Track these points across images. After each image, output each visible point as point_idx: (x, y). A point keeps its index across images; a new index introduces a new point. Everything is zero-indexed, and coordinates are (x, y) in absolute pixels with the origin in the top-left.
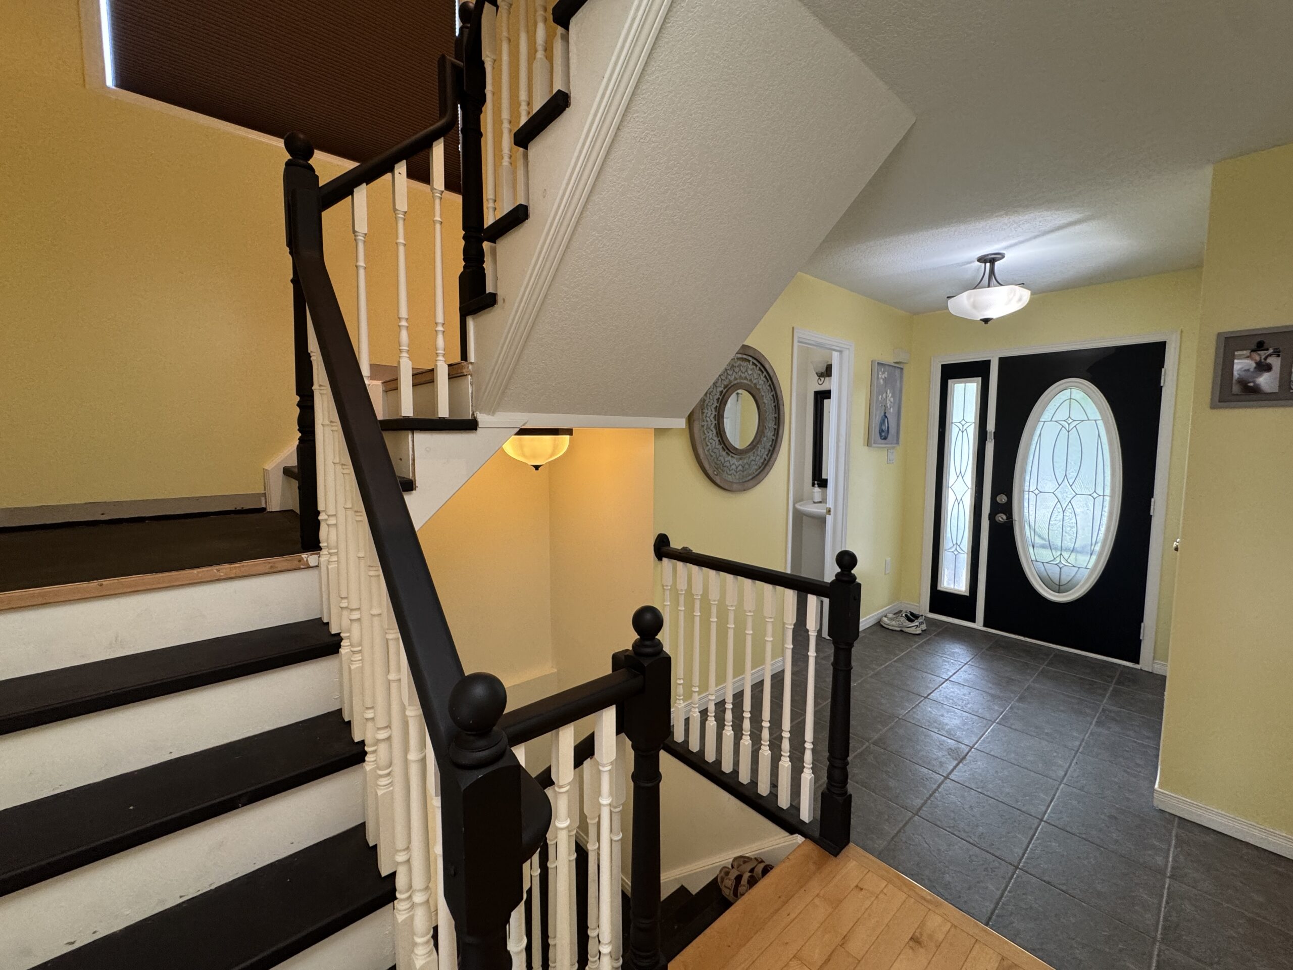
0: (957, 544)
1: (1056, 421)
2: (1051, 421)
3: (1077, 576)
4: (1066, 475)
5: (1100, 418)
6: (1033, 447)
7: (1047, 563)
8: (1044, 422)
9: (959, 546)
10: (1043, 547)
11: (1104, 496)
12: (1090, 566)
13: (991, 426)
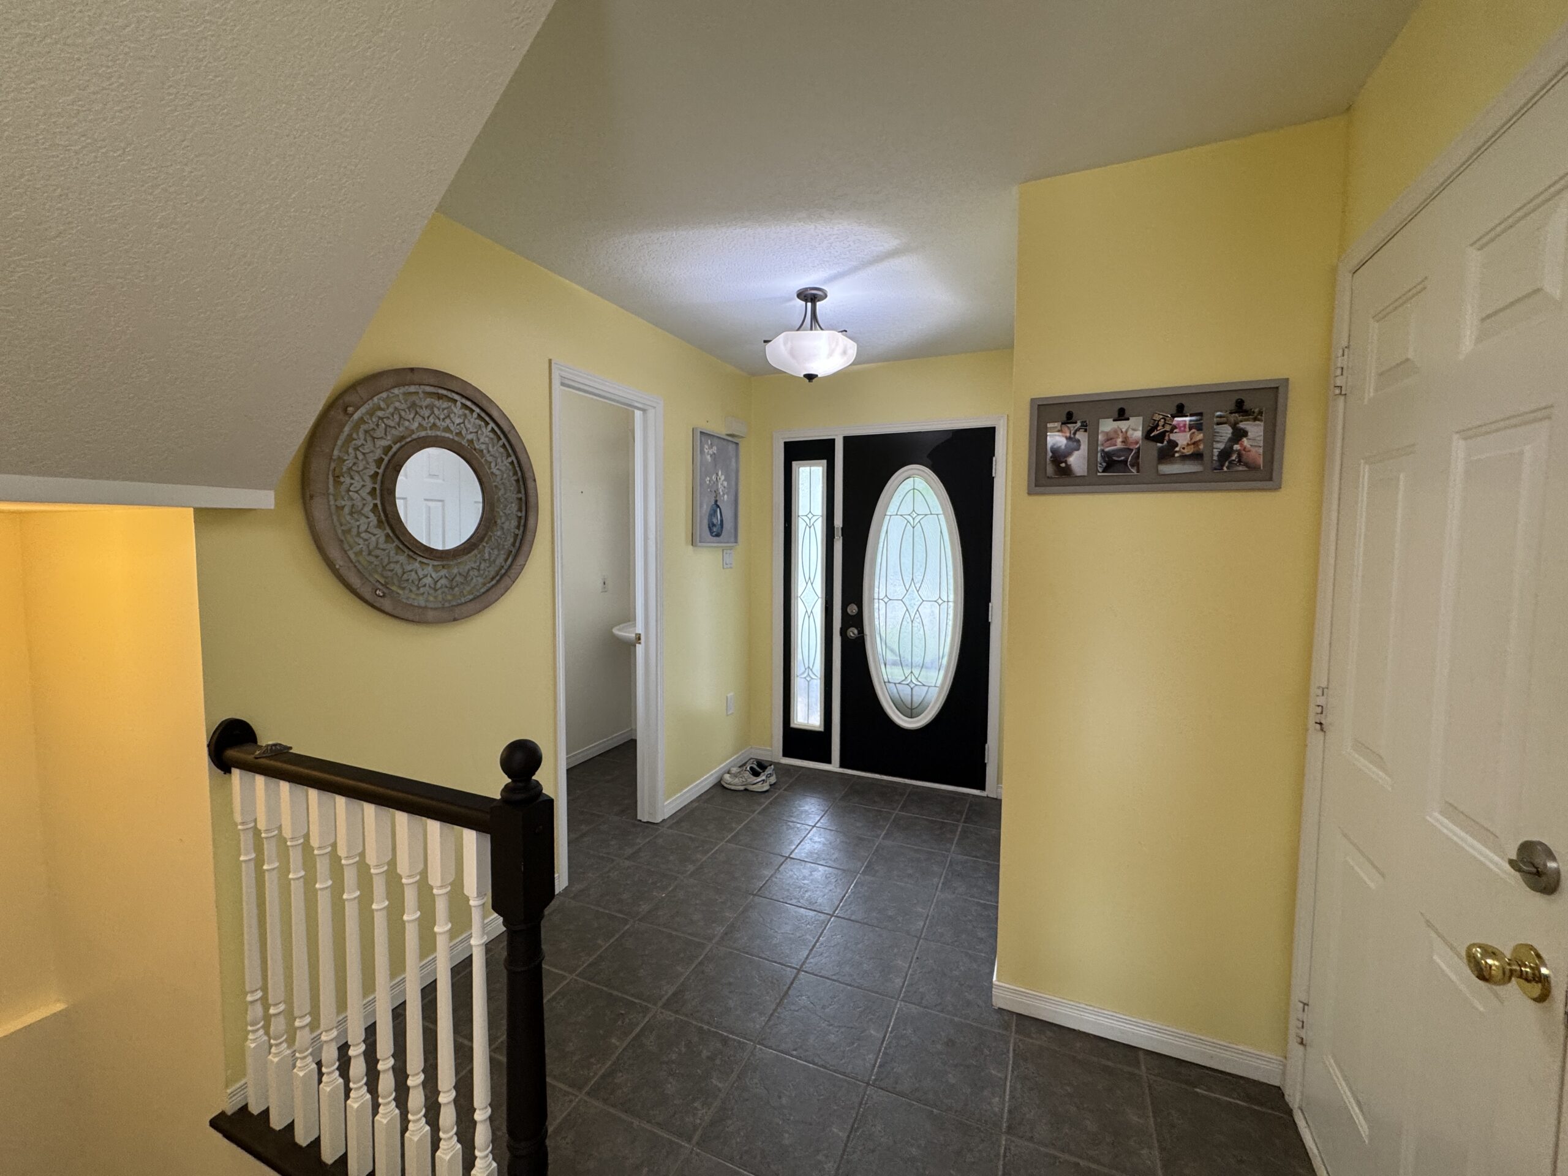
0: (809, 667)
1: (901, 515)
2: (897, 515)
3: (927, 696)
4: (913, 579)
5: (941, 512)
6: (881, 545)
7: (899, 683)
8: (891, 516)
9: (811, 670)
10: (894, 664)
11: (948, 601)
12: (939, 683)
13: (838, 522)
